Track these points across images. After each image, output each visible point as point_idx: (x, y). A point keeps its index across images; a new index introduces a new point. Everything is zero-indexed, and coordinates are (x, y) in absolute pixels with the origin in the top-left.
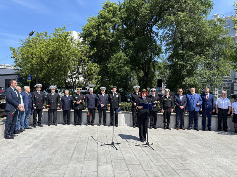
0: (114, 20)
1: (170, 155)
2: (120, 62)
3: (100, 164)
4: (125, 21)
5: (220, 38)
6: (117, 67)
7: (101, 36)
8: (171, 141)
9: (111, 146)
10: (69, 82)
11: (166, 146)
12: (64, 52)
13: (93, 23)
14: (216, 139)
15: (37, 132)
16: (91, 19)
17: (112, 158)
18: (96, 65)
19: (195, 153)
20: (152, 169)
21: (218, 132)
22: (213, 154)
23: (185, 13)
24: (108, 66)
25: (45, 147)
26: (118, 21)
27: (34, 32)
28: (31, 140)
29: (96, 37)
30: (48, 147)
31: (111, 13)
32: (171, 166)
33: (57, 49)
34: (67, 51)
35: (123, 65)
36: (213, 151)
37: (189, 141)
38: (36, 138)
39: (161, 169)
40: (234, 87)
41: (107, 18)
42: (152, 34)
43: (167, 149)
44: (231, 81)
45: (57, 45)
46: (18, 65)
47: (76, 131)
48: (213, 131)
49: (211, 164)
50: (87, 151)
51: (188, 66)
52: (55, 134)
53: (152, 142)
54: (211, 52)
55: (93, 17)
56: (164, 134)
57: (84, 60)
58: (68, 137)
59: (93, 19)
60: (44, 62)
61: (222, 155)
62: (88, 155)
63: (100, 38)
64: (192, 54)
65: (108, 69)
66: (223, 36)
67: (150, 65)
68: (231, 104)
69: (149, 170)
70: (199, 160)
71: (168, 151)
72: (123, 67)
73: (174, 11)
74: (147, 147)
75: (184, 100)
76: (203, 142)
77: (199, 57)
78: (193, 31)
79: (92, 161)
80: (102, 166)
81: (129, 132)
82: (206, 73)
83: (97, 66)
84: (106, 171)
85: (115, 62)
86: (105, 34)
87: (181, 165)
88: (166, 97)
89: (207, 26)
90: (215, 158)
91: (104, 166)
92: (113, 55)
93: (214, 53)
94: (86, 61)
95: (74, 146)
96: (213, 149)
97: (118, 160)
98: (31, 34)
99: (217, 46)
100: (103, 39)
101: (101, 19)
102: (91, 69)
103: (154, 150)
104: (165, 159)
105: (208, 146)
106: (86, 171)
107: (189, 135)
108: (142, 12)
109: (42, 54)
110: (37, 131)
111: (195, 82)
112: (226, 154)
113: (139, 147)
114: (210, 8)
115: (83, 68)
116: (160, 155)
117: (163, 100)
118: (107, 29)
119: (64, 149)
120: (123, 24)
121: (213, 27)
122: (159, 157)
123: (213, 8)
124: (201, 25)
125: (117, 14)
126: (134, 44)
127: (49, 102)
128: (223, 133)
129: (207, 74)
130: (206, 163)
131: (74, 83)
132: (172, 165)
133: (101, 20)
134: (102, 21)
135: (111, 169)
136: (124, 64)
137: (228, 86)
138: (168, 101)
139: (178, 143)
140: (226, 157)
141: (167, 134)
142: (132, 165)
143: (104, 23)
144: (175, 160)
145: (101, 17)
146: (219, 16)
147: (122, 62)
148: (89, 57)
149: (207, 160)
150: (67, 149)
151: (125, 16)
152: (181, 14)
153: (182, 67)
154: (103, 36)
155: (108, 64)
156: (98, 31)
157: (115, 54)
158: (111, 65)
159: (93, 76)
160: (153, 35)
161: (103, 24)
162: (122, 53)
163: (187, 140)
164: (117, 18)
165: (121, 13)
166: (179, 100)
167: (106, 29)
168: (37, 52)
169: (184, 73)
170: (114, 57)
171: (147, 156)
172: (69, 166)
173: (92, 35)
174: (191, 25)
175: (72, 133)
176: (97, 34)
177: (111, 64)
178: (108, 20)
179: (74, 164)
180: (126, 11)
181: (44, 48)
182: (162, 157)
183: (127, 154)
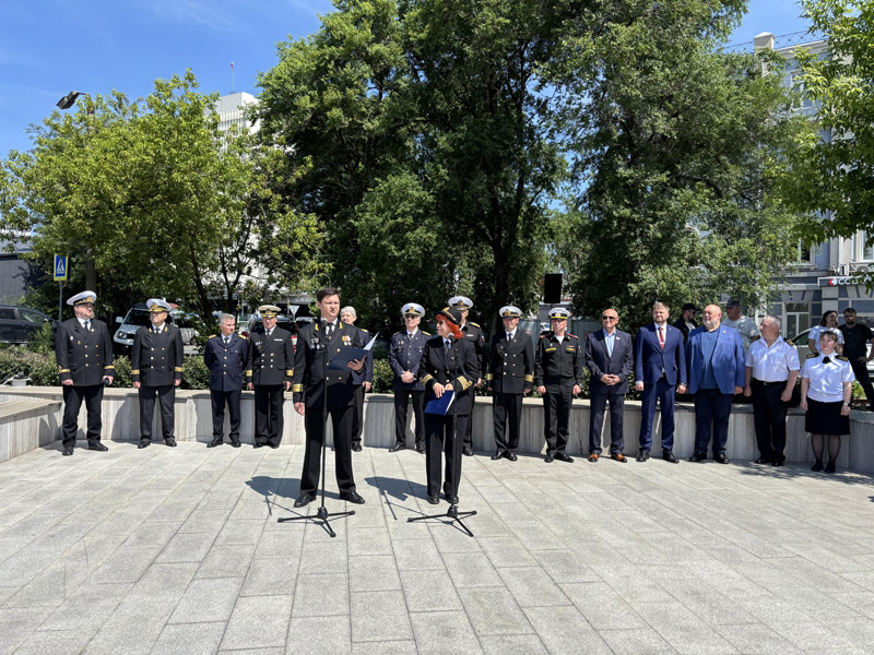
0: (377, 52)
1: (525, 554)
2: (399, 211)
3: (247, 593)
4: (423, 54)
5: (769, 124)
6: (390, 228)
7: (328, 113)
8: (548, 500)
9: (316, 523)
10: (211, 285)
11: (523, 519)
12: (185, 172)
13: (300, 64)
14: (714, 492)
15: (53, 473)
16: (292, 49)
17: (302, 567)
18: (313, 219)
19: (623, 542)
20: (442, 608)
21: (742, 468)
22: (686, 547)
23: (637, 27)
24: (356, 224)
25: (60, 528)
26: (395, 55)
27: (78, 94)
28: (16, 504)
29: (309, 116)
30: (71, 530)
31: (367, 25)
32: (514, 593)
33: (159, 159)
34: (198, 167)
35: (410, 220)
36: (688, 535)
37: (614, 499)
38: (36, 498)
39: (473, 607)
40: (824, 302)
41: (351, 43)
42: (523, 108)
43: (523, 530)
44: (814, 279)
45: (157, 143)
46: (11, 221)
47: (203, 469)
48: (730, 465)
49: (668, 584)
50: (219, 542)
51: (651, 226)
52: (117, 482)
53: (477, 505)
54: (735, 174)
55: (299, 42)
56: (529, 477)
57: (267, 201)
58: (166, 492)
59: (301, 49)
60: (111, 208)
61: (719, 550)
62: (217, 558)
63: (327, 119)
64: (665, 179)
65: (357, 236)
66: (780, 116)
67: (517, 221)
68: (802, 362)
69: (428, 609)
70: (627, 568)
71: (523, 537)
72: (413, 228)
73: (597, 19)
74: (451, 523)
75: (622, 352)
76: (664, 502)
77: (691, 192)
78: (670, 98)
79: (223, 580)
80: (252, 600)
81: (405, 468)
82: (713, 250)
83: (316, 223)
84: (262, 616)
85: (380, 211)
86: (345, 104)
87: (554, 589)
88: (556, 341)
89: (719, 77)
90: (689, 563)
91: (262, 599)
92: (377, 184)
93: (747, 178)
94: (274, 206)
95: (175, 525)
96: (690, 529)
97: (323, 574)
98: (68, 102)
99: (759, 151)
100: (338, 121)
101: (330, 46)
102: (295, 234)
103: (472, 535)
104: (502, 571)
105: (679, 517)
106: (183, 621)
107: (623, 478)
108: (483, 22)
109: (104, 176)
110: (53, 468)
111: (672, 285)
112: (732, 547)
113: (420, 525)
114: (737, 10)
115: (266, 232)
116: (490, 554)
117: (544, 350)
118: (351, 85)
119: (133, 538)
120: (416, 67)
121: (741, 79)
122: (483, 561)
123: (745, 12)
124: (699, 74)
125: (393, 31)
126: (452, 142)
127: (141, 360)
128: (759, 469)
129: (718, 254)
130: (647, 582)
131: (232, 287)
132: (522, 591)
133: (328, 50)
134: (332, 57)
135: (286, 609)
136: (417, 217)
137: (803, 299)
138: (563, 352)
139: (573, 507)
140: (731, 558)
141: (543, 474)
142: (369, 594)
143: (340, 64)
144: (538, 570)
145: (330, 38)
146: (772, 40)
147: (408, 209)
148: (285, 190)
149: (654, 568)
150: (141, 538)
151: (423, 36)
152: (623, 32)
153: (629, 229)
154: (336, 112)
155: (356, 220)
156: (320, 94)
157: (380, 180)
158: (367, 220)
159: (302, 262)
160: (528, 111)
161: (337, 63)
162: (409, 177)
163: (608, 497)
164: (393, 44)
165: (407, 26)
166: (601, 349)
167: (347, 85)
168: (85, 172)
169: (638, 250)
170: (380, 191)
171: (437, 560)
172: (127, 600)
173: (296, 108)
174: (660, 75)
175: (188, 474)
176: (312, 106)
177: (367, 217)
178: (357, 53)
179: (149, 594)
180: (425, 17)
181: (109, 156)
182: (495, 561)
183: (364, 553)
